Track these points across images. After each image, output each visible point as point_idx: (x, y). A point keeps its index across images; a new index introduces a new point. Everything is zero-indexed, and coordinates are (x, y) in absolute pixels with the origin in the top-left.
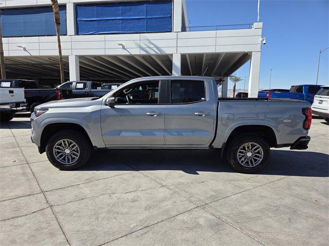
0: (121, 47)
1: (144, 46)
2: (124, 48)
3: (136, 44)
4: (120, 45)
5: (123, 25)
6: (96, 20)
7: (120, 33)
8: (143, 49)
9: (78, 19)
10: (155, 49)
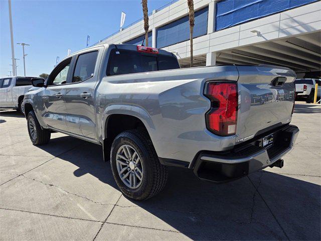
0: (256, 34)
1: (285, 27)
2: (259, 34)
3: (274, 26)
4: (254, 32)
5: (261, 8)
6: (233, 12)
7: (257, 19)
8: (282, 31)
9: (218, 16)
10: (300, 28)
